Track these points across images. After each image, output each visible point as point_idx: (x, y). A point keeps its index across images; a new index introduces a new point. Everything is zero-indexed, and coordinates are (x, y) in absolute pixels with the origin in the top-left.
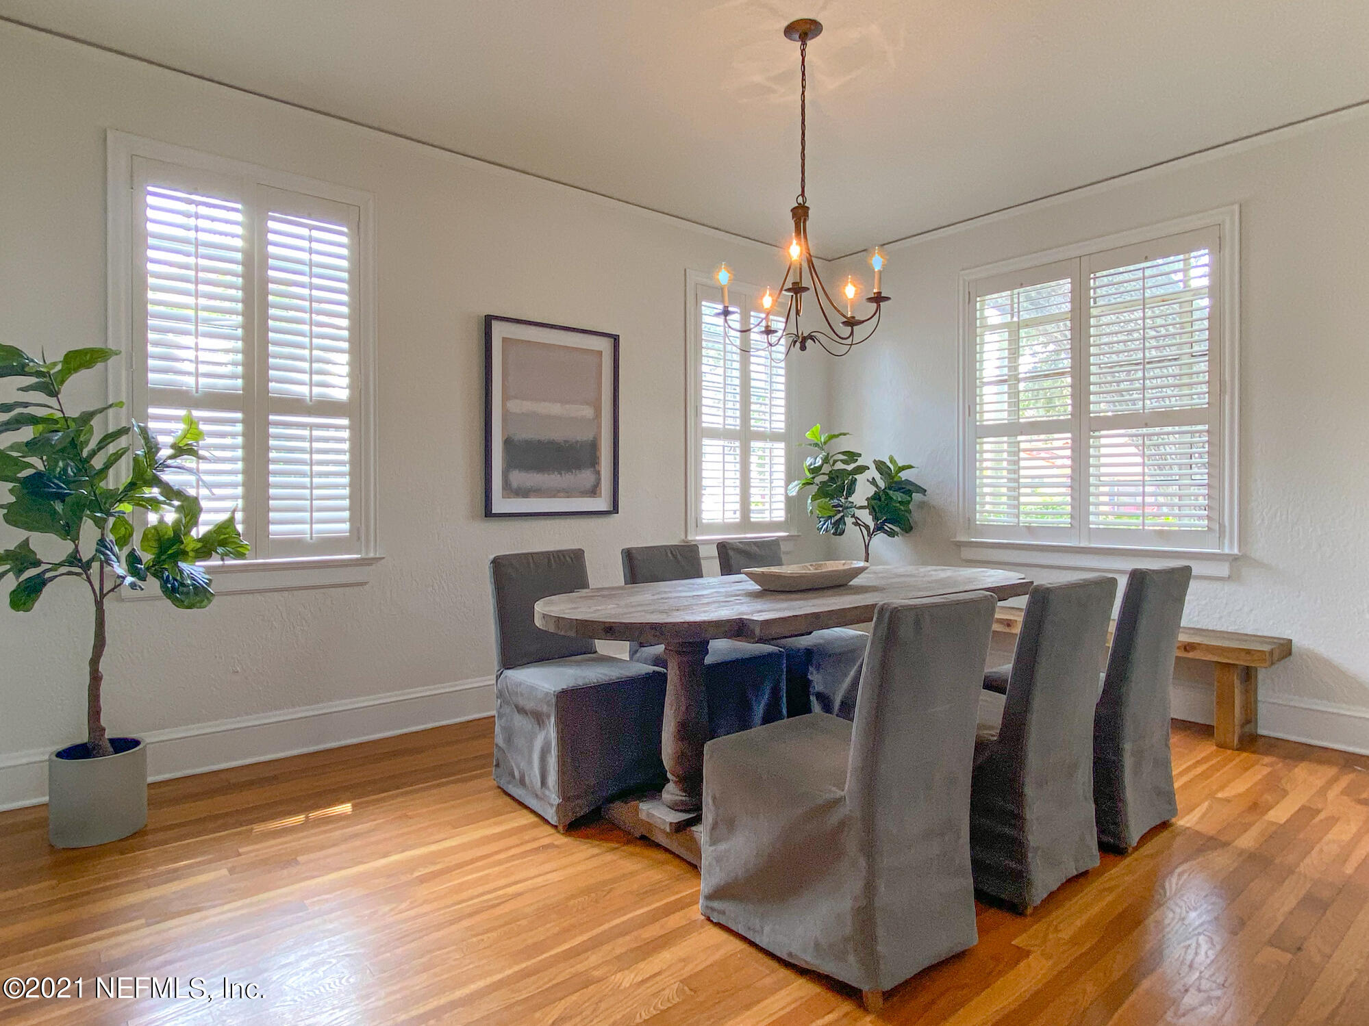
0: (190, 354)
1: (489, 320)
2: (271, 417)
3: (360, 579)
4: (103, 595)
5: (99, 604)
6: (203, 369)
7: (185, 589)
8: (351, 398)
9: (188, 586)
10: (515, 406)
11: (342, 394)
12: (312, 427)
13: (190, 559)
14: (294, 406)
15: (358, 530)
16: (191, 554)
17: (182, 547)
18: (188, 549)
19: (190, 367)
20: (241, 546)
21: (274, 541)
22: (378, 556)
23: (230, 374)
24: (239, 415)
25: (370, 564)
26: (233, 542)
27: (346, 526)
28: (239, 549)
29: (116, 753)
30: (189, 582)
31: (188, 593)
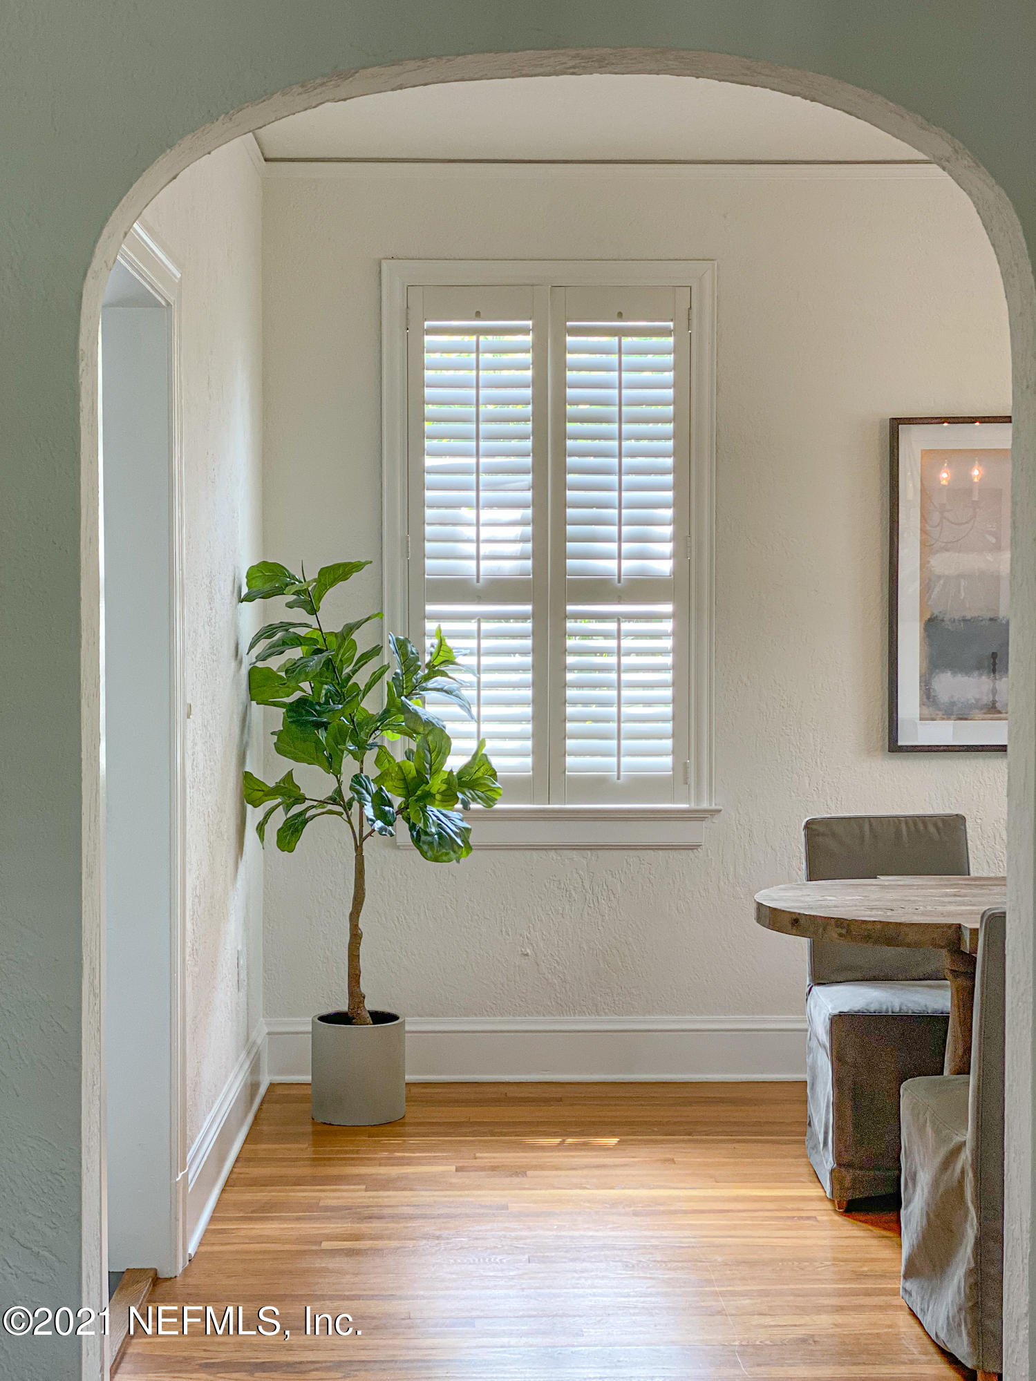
0: (470, 532)
1: (896, 424)
2: (570, 608)
3: (690, 839)
4: (363, 839)
5: (359, 849)
6: (485, 549)
7: (429, 839)
8: (675, 572)
9: (432, 835)
10: (942, 564)
11: (665, 567)
12: (618, 618)
13: (437, 803)
14: (598, 589)
15: (686, 766)
16: (438, 797)
17: (427, 788)
18: (434, 791)
19: (470, 548)
20: (493, 790)
21: (572, 779)
22: (713, 807)
23: (518, 554)
24: (528, 608)
25: (703, 819)
26: (485, 784)
27: (668, 760)
28: (488, 793)
29: (374, 1024)
30: (433, 830)
31: (431, 844)
